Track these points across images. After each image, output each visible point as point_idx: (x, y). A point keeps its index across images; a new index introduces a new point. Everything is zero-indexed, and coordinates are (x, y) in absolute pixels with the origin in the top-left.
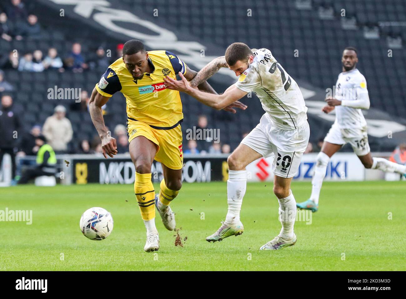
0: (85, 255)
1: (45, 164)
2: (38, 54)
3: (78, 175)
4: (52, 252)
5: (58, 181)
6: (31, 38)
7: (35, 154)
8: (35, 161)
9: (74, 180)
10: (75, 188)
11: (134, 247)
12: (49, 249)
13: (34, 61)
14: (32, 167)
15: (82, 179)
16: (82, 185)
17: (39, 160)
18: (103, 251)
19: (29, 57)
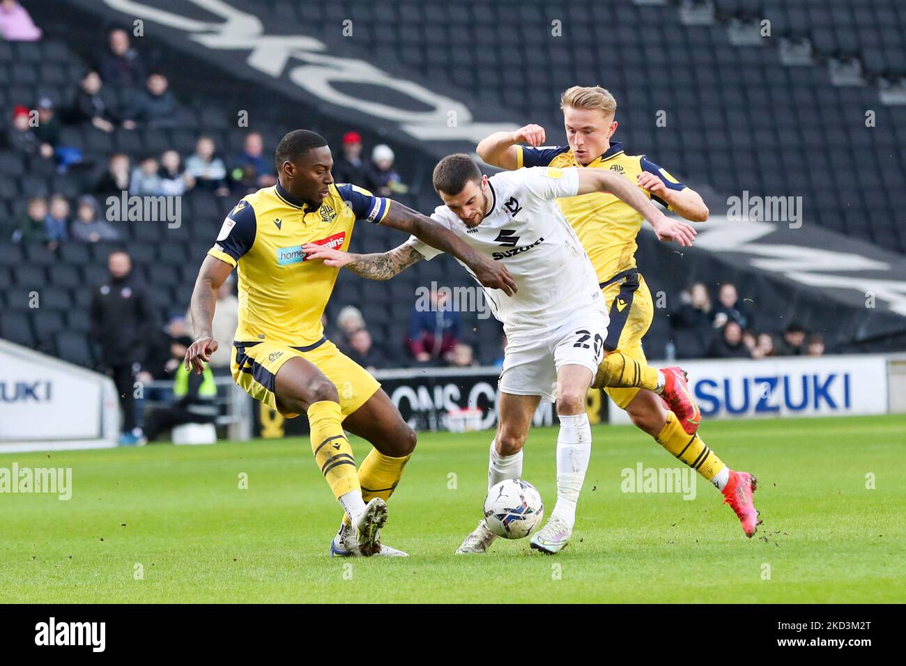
0: (283, 592)
1: (193, 397)
2: (171, 159)
3: (265, 419)
4: (210, 588)
5: (222, 433)
6: (154, 124)
7: (171, 376)
8: (171, 390)
9: (257, 430)
10: (258, 447)
11: (389, 572)
12: (205, 581)
13: (164, 173)
14: (163, 405)
15: (273, 428)
16: (274, 439)
17: (180, 388)
18: (321, 582)
19: (151, 166)
